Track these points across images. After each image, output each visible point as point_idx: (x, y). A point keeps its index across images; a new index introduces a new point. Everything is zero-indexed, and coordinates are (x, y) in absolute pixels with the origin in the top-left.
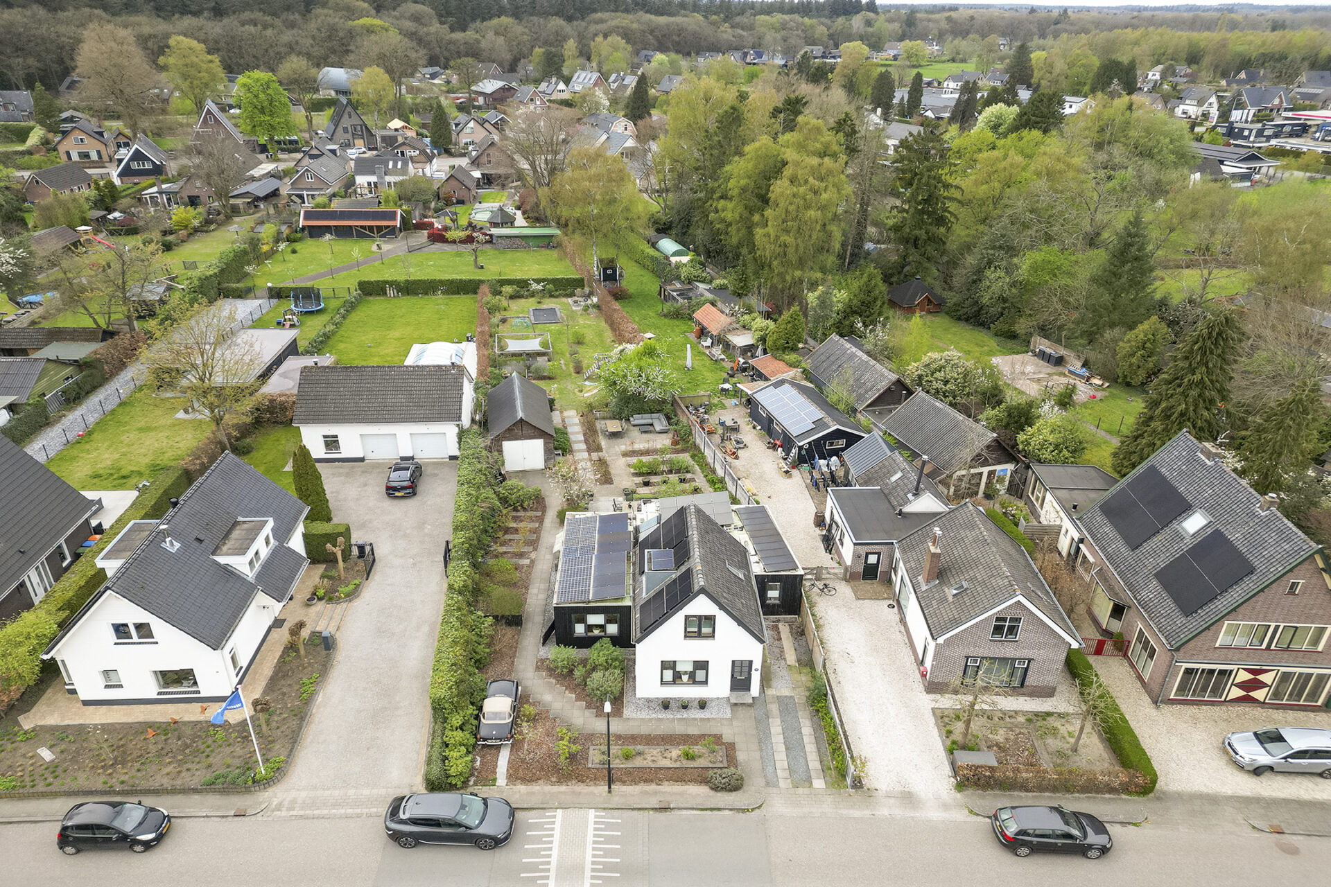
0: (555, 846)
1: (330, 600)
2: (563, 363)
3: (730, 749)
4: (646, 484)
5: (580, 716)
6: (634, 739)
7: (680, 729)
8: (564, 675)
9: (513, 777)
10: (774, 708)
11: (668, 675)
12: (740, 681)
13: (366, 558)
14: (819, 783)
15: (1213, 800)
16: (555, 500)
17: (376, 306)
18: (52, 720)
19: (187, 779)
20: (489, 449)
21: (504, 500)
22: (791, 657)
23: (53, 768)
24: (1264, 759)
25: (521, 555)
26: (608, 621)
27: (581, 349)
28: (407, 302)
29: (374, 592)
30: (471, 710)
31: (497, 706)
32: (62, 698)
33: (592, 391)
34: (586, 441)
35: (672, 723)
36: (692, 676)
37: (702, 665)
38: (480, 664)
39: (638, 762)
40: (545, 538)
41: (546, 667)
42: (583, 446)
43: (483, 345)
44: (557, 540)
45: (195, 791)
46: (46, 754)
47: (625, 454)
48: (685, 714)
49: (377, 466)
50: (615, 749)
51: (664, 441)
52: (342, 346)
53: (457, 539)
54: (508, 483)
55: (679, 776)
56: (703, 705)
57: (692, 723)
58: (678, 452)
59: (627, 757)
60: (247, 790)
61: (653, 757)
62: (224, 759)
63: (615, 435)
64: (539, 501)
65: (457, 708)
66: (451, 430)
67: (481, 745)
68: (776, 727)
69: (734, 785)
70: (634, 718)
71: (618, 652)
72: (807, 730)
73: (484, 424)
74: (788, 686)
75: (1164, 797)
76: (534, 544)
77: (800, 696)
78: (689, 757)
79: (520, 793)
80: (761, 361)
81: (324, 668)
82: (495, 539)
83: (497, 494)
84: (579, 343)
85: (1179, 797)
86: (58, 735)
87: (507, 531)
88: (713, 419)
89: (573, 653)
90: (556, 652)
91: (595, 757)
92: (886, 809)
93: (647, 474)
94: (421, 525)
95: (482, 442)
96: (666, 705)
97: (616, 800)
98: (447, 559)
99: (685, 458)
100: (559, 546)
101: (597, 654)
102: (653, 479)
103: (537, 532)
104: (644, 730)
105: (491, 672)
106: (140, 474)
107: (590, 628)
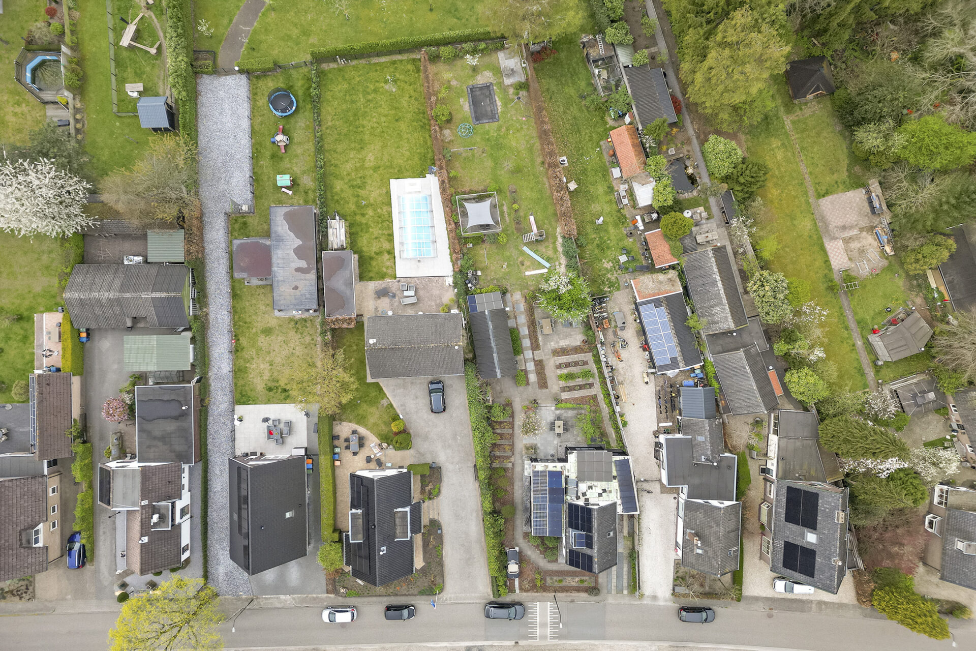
0: (538, 616)
5: (542, 562)
6: (562, 573)
9: (521, 589)
14: (626, 592)
17: (336, 88)
28: (358, 73)
34: (530, 335)
39: (564, 584)
40: (517, 443)
55: (577, 589)
59: (560, 582)
61: (569, 582)
78: (581, 582)
79: (524, 596)
80: (653, 238)
91: (549, 581)
103: (512, 436)
104: (566, 568)
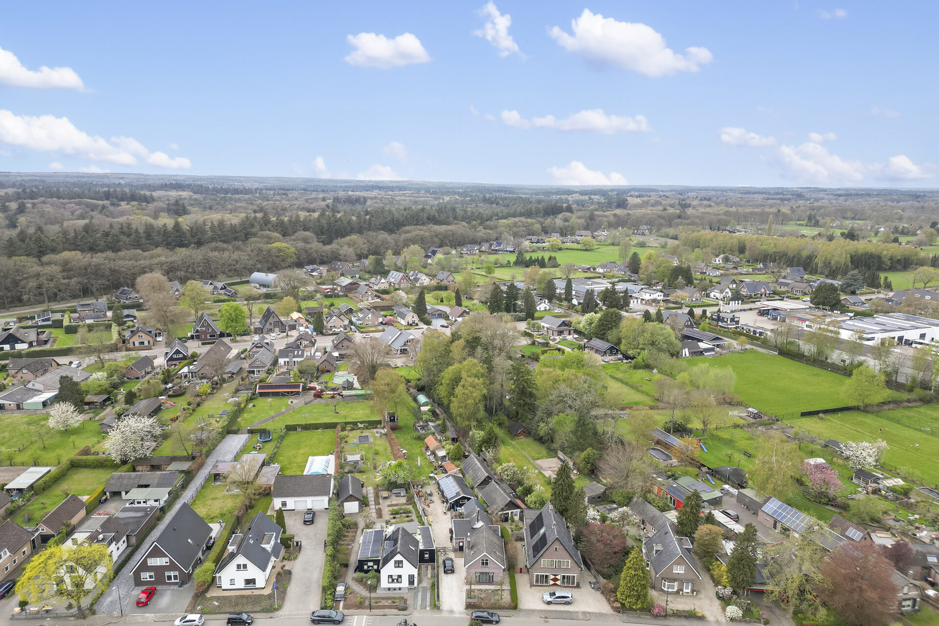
0: (354, 624)
1: (289, 560)
2: (370, 465)
3: (405, 601)
4: (394, 518)
5: (364, 593)
6: (378, 598)
7: (392, 596)
8: (360, 581)
9: (344, 608)
10: (421, 590)
11: (390, 580)
12: (411, 582)
13: (299, 546)
14: (428, 608)
15: (533, 611)
16: (361, 524)
17: (293, 437)
18: (215, 595)
19: (255, 609)
20: (339, 506)
21: (344, 525)
22: (429, 576)
23: (219, 607)
24: (550, 599)
25: (349, 545)
26: (374, 564)
27: (377, 457)
28: (306, 433)
29: (302, 557)
30: (333, 590)
31: (340, 589)
32: (216, 589)
33: (378, 478)
34: (375, 501)
35: (391, 594)
36: (397, 580)
37: (400, 576)
38: (335, 578)
39: (379, 604)
40: (357, 538)
41: (354, 579)
42: (373, 503)
43: (338, 457)
44: (361, 539)
45: (259, 612)
46: (216, 604)
47: (389, 506)
48: (394, 592)
49: (299, 512)
50: (372, 601)
51: (403, 500)
52: (281, 458)
53: (330, 538)
54: (345, 519)
55: (390, 607)
56: (400, 589)
57: (396, 594)
58: (408, 505)
59: (376, 603)
60: (272, 612)
61: (384, 603)
62: (265, 604)
63: (385, 498)
64: (356, 525)
65: (329, 589)
66: (326, 499)
67: (336, 601)
68: (420, 595)
69: (405, 609)
70: (379, 593)
71: (377, 574)
72: (429, 595)
73: (337, 495)
74: (426, 583)
75: (521, 610)
76: (353, 541)
77: (429, 586)
78: (394, 602)
79: (346, 612)
80: (447, 464)
81: (289, 580)
82: (340, 539)
83: (341, 523)
84: (377, 453)
85: (525, 610)
86: (218, 599)
87: (345, 536)
88: (424, 490)
89: (362, 574)
90: (359, 575)
91: (367, 603)
92: (444, 615)
93: (395, 514)
94: (315, 535)
95: (337, 503)
96: (389, 589)
97: (372, 613)
98: (325, 546)
99: (410, 507)
100: (361, 542)
101: (370, 574)
102: (397, 516)
103: (354, 536)
104: (382, 596)
105: (339, 581)
106: (217, 517)
107: (369, 567)
